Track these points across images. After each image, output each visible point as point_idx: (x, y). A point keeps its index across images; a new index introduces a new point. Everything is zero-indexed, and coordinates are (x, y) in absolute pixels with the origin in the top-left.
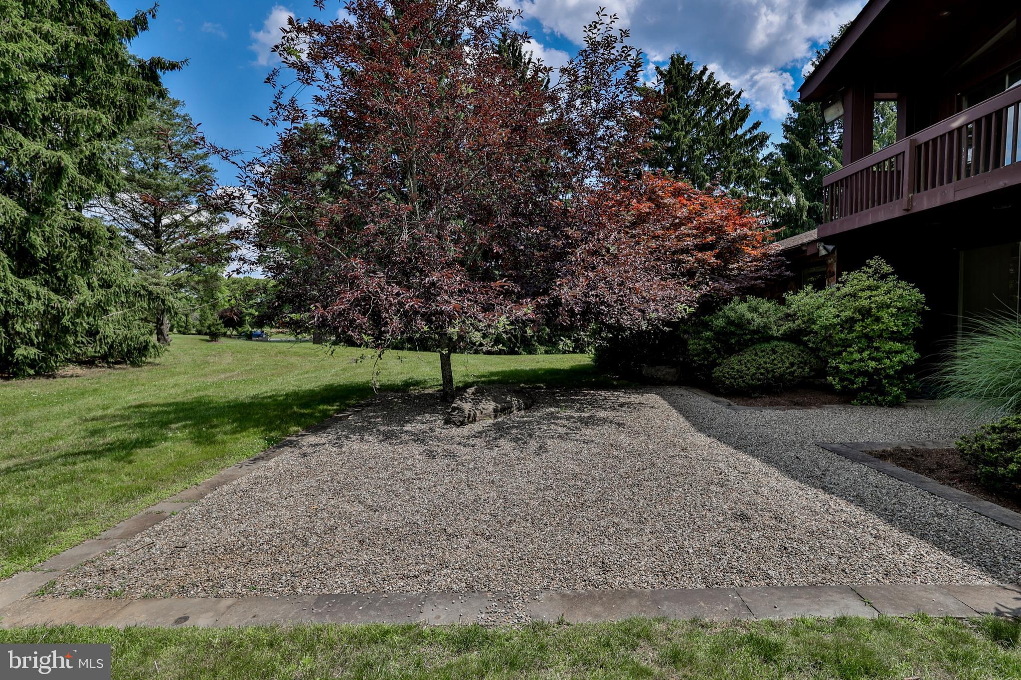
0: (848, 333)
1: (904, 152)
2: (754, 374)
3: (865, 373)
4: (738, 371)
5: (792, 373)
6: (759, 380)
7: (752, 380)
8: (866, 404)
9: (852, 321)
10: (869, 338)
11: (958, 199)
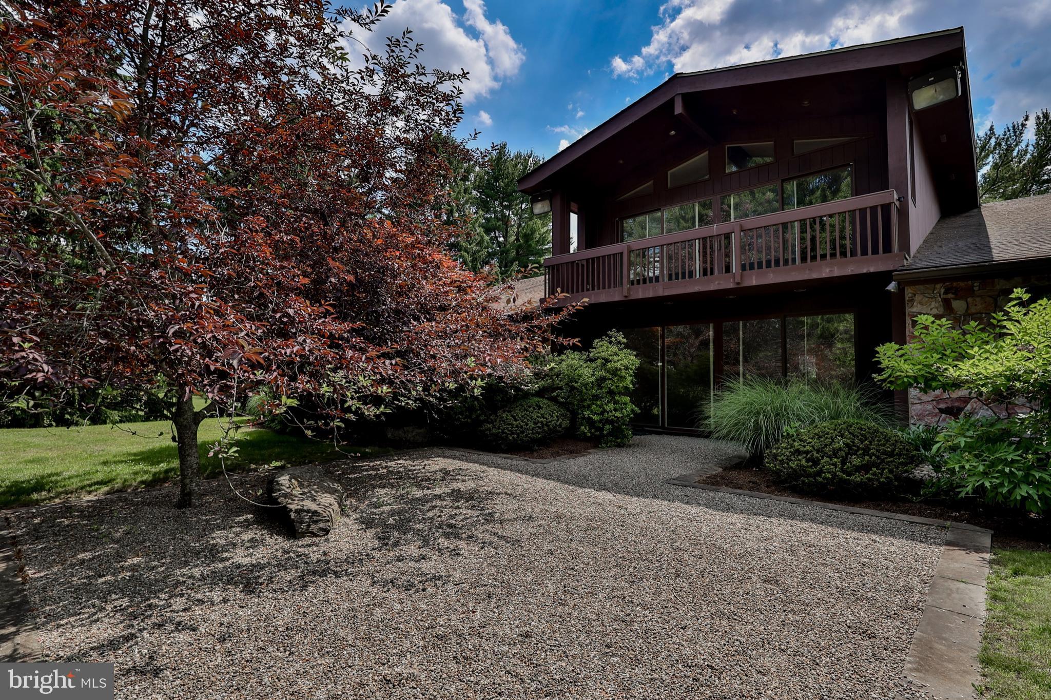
0: (598, 389)
1: (622, 253)
2: (533, 428)
3: (611, 422)
4: (517, 426)
5: (560, 425)
6: (539, 433)
7: (533, 433)
8: (610, 447)
9: (602, 379)
10: (611, 393)
11: (666, 294)
